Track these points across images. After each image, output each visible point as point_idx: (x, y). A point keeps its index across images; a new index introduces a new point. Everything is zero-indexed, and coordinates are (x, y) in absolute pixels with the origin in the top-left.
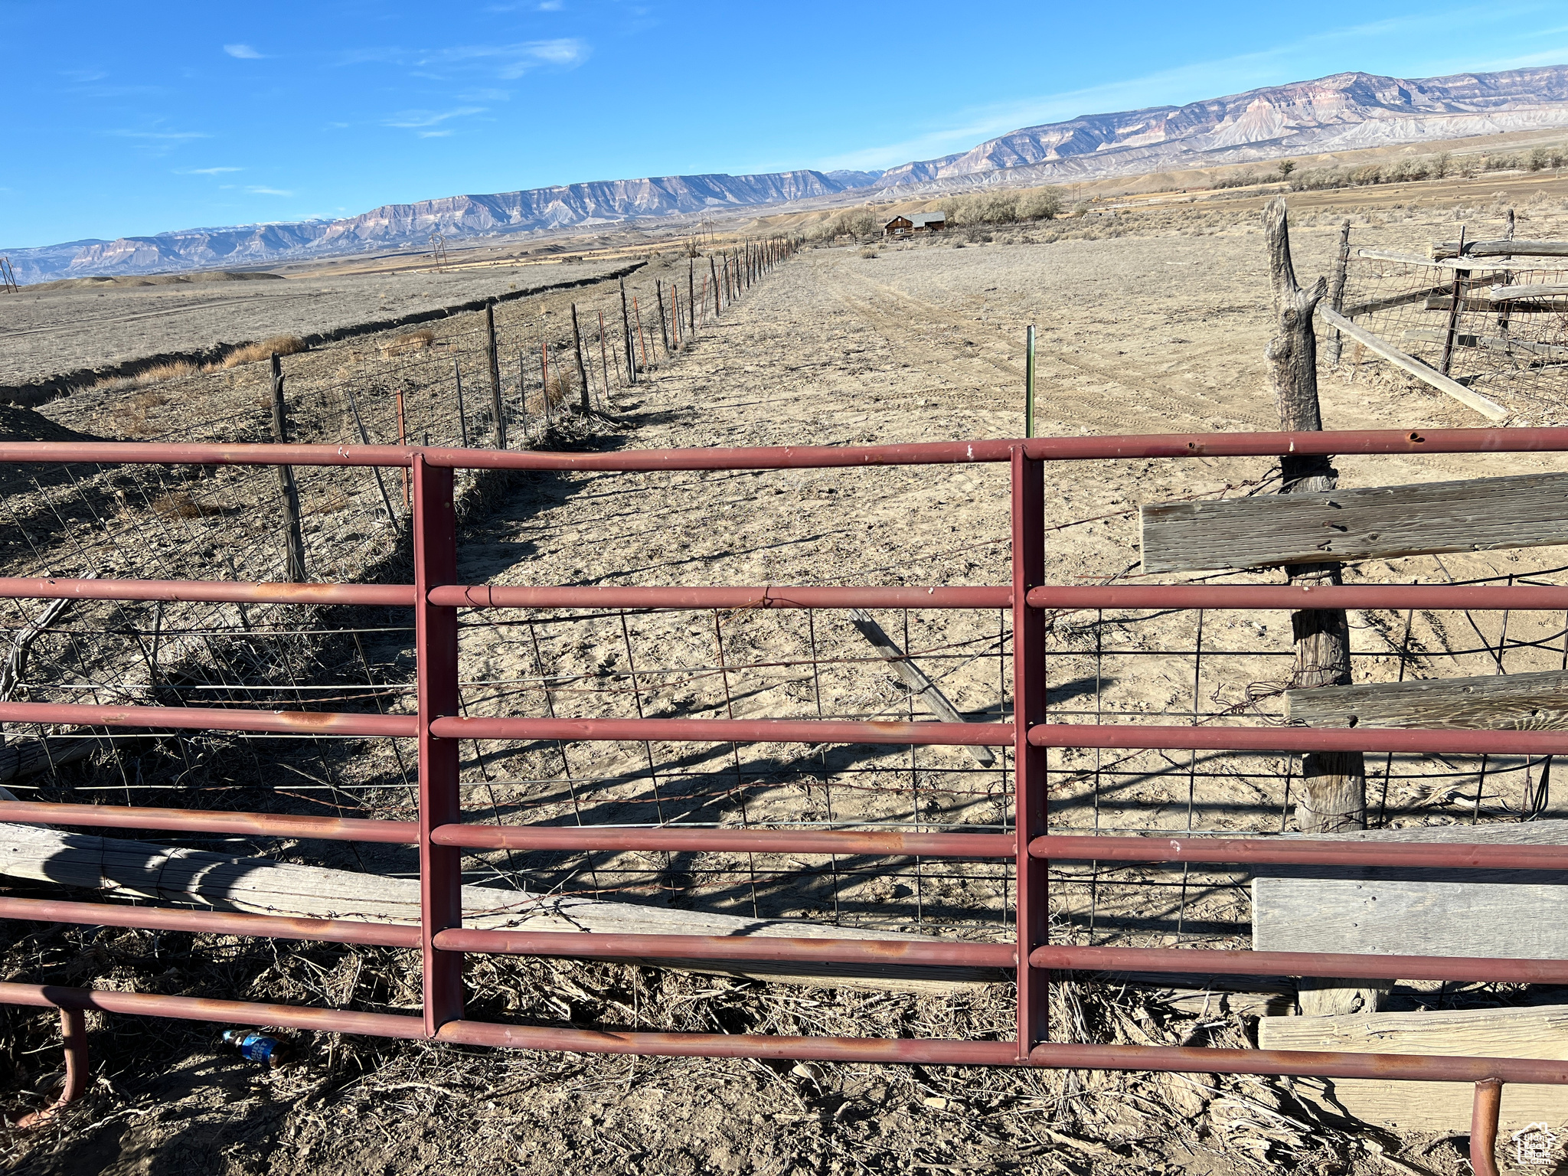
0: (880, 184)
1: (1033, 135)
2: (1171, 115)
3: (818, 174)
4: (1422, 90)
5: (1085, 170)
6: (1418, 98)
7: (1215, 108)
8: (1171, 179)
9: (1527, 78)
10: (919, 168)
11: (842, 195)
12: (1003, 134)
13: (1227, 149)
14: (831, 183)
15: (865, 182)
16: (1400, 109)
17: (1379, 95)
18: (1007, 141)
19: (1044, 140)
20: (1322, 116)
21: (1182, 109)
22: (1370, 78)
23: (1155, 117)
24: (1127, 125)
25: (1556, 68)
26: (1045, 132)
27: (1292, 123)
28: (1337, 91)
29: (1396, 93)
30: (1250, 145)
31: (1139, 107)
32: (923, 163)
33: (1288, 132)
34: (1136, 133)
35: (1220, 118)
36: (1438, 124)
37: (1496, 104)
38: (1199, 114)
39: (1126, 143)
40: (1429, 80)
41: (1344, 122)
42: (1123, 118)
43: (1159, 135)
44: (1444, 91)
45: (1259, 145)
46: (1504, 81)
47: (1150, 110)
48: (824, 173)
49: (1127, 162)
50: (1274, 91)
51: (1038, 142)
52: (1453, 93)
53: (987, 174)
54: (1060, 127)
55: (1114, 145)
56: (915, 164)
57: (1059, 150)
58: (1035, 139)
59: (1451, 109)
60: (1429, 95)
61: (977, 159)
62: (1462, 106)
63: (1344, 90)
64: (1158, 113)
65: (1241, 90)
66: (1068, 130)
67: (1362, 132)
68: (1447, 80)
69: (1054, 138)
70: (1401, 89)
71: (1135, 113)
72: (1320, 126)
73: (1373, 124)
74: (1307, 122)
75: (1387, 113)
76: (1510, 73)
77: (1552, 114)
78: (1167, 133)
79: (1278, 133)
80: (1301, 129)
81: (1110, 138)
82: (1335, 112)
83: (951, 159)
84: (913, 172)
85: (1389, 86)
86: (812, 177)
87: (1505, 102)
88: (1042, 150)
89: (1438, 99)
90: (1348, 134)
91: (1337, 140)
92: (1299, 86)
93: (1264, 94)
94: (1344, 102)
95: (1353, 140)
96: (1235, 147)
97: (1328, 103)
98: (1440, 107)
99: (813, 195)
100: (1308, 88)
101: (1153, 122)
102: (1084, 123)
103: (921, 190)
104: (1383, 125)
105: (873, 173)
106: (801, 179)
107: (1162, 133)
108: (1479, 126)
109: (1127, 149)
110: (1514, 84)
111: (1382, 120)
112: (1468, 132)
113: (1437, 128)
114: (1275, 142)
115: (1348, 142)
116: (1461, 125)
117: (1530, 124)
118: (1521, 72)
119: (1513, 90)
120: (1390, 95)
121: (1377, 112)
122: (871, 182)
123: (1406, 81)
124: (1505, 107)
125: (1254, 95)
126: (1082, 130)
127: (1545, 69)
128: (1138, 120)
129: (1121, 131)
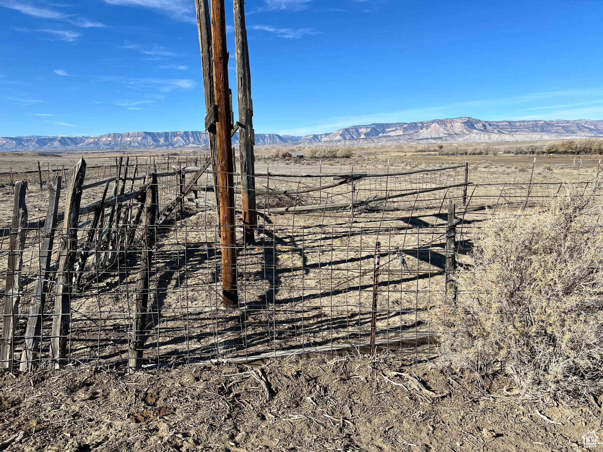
0: (301, 141)
1: (356, 129)
2: (405, 126)
3: (278, 136)
4: (490, 125)
5: (374, 142)
6: (489, 128)
7: (420, 125)
8: (402, 148)
9: (525, 124)
10: (315, 137)
11: (286, 144)
12: (346, 127)
13: (424, 139)
14: (283, 139)
15: (295, 140)
16: (482, 131)
17: (476, 125)
18: (347, 130)
19: (360, 131)
20: (457, 130)
21: (409, 124)
22: (473, 119)
23: (399, 126)
24: (389, 128)
25: (535, 121)
26: (361, 128)
27: (446, 132)
28: (461, 123)
29: (481, 125)
30: (432, 138)
31: (394, 123)
32: (317, 135)
33: (445, 135)
34: (393, 131)
35: (422, 129)
36: (495, 137)
37: (515, 132)
38: (414, 126)
39: (389, 134)
40: (492, 122)
41: (464, 133)
42: (388, 125)
43: (401, 132)
44: (498, 126)
45: (435, 139)
46: (518, 124)
47: (398, 124)
48: (280, 135)
49: (389, 141)
50: (440, 121)
51: (358, 131)
52: (500, 127)
53: (339, 141)
54: (366, 127)
55: (385, 134)
56: (314, 135)
57: (365, 134)
58: (357, 130)
59: (500, 132)
60: (492, 127)
61: (336, 136)
62: (503, 131)
63: (464, 123)
64: (401, 125)
65: (429, 120)
66: (369, 128)
67: (470, 137)
68: (498, 122)
69: (364, 130)
70: (483, 124)
71: (393, 124)
72: (456, 134)
73: (474, 135)
74: (451, 132)
75: (478, 132)
76: (520, 122)
77: (534, 136)
78: (403, 132)
79: (441, 135)
80: (449, 135)
81: (384, 132)
82: (461, 130)
83: (327, 135)
84: (313, 138)
85: (479, 123)
86: (276, 136)
87: (518, 131)
88: (359, 134)
89: (495, 128)
90: (465, 138)
91: (461, 139)
92: (448, 120)
93: (437, 122)
94: (464, 127)
95: (467, 140)
96: (427, 139)
97: (458, 127)
98: (496, 131)
99: (276, 143)
100: (452, 121)
101: (399, 128)
102: (374, 126)
103: (316, 144)
104: (477, 136)
105: (298, 137)
106: (272, 137)
107: (402, 132)
108: (509, 138)
109: (390, 136)
110: (521, 125)
111: (477, 134)
112: (505, 140)
113: (495, 138)
114: (440, 138)
115: (465, 140)
116: (503, 138)
117: (526, 139)
118: (523, 122)
119: (521, 127)
120: (479, 126)
121: (475, 131)
122: (297, 140)
123: (485, 122)
124: (518, 133)
125: (433, 121)
126: (374, 128)
127: (531, 121)
128: (393, 127)
129: (387, 130)
